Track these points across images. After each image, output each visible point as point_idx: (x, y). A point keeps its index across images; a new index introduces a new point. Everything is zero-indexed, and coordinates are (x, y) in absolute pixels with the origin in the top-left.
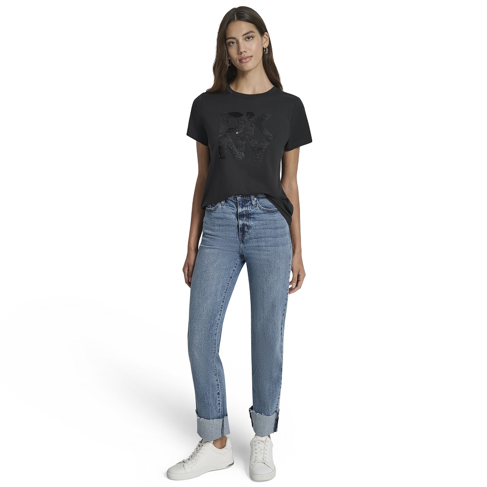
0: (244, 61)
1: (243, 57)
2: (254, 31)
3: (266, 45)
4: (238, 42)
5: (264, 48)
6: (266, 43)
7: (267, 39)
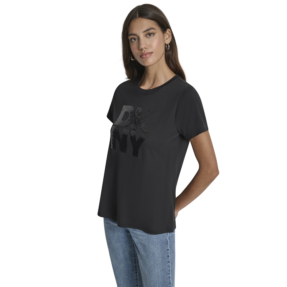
0: (144, 56)
2: (155, 28)
6: (168, 39)
7: (170, 35)
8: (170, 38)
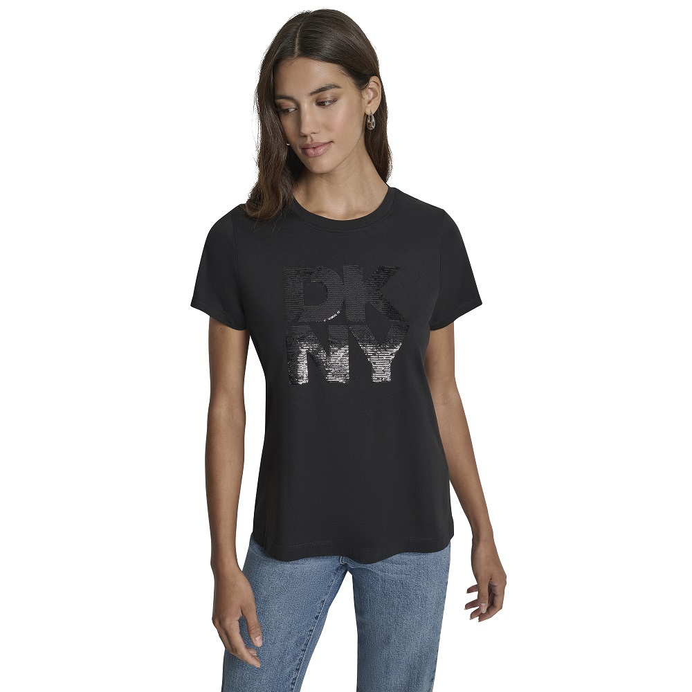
0: (311, 151)
1: (308, 145)
3: (372, 109)
4: (298, 108)
5: (366, 116)
6: (372, 102)
7: (377, 93)
8: (377, 98)
